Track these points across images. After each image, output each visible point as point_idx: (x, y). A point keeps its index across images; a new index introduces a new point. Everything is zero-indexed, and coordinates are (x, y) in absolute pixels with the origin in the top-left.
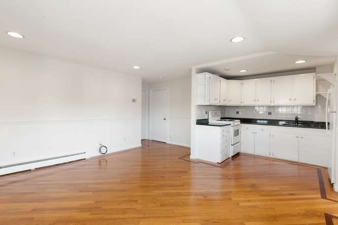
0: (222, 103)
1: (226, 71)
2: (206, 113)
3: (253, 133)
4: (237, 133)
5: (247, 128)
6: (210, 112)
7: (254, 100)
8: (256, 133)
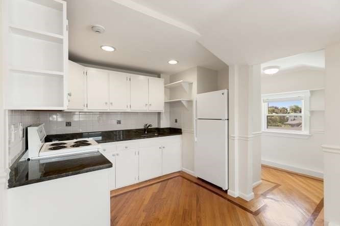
2: (23, 135)
3: (113, 155)
5: (104, 150)
7: (106, 103)
8: (117, 155)
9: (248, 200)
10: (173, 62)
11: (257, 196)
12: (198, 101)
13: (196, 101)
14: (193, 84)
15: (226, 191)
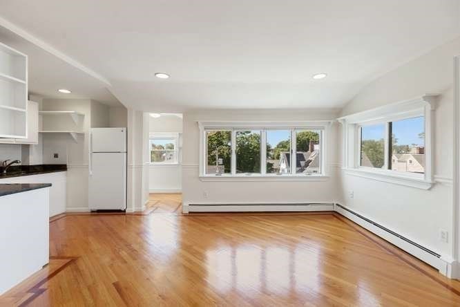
11: (147, 208)
12: (93, 135)
13: (91, 135)
14: (86, 117)
15: (125, 211)
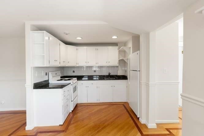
0: (62, 65)
1: (65, 35)
2: (46, 75)
3: (86, 87)
4: (75, 89)
5: (82, 84)
6: (50, 74)
7: (86, 62)
8: (88, 87)
9: (149, 128)
10: (115, 37)
14: (131, 48)
15: (139, 118)
